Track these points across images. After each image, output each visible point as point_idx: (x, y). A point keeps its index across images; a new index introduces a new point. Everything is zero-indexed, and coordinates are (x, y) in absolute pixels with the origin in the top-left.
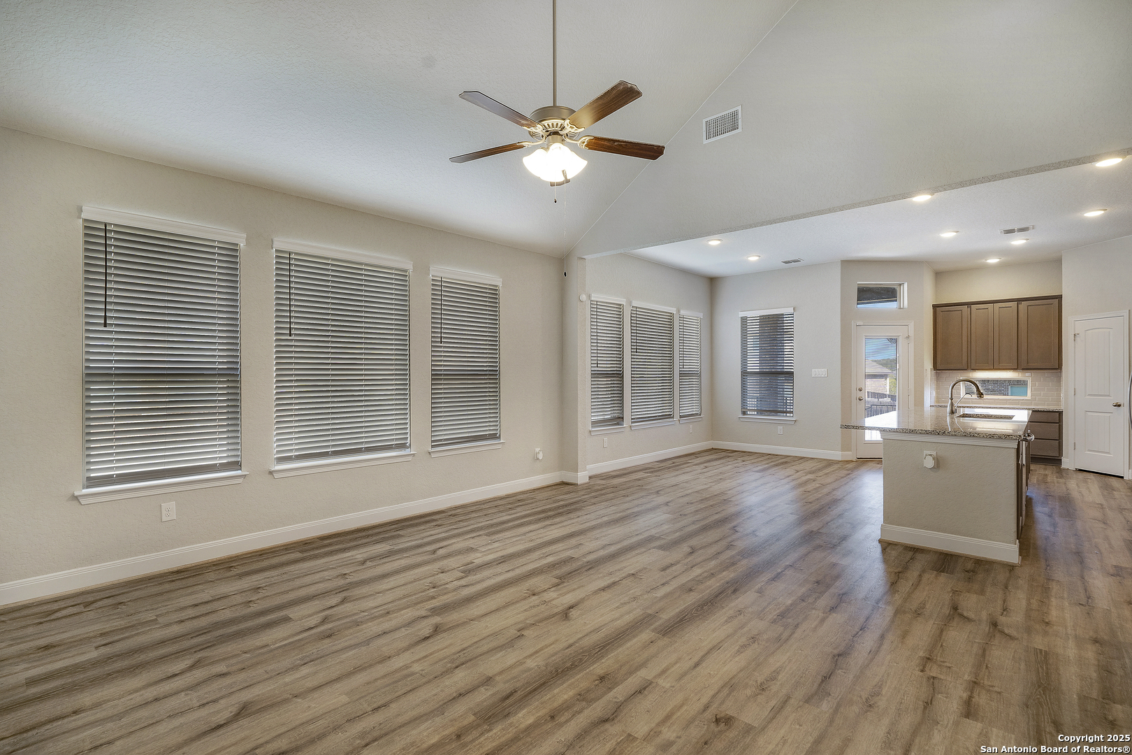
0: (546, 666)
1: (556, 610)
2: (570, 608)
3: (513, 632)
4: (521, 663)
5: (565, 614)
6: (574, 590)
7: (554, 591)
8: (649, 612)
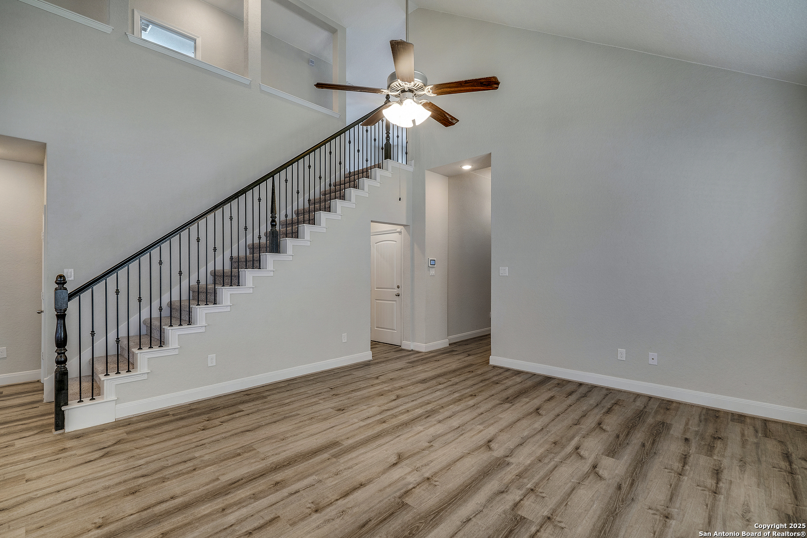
0: (412, 427)
1: (407, 461)
2: (396, 464)
3: (436, 444)
4: (426, 429)
5: (400, 458)
6: (390, 485)
7: (409, 484)
8: (334, 460)
